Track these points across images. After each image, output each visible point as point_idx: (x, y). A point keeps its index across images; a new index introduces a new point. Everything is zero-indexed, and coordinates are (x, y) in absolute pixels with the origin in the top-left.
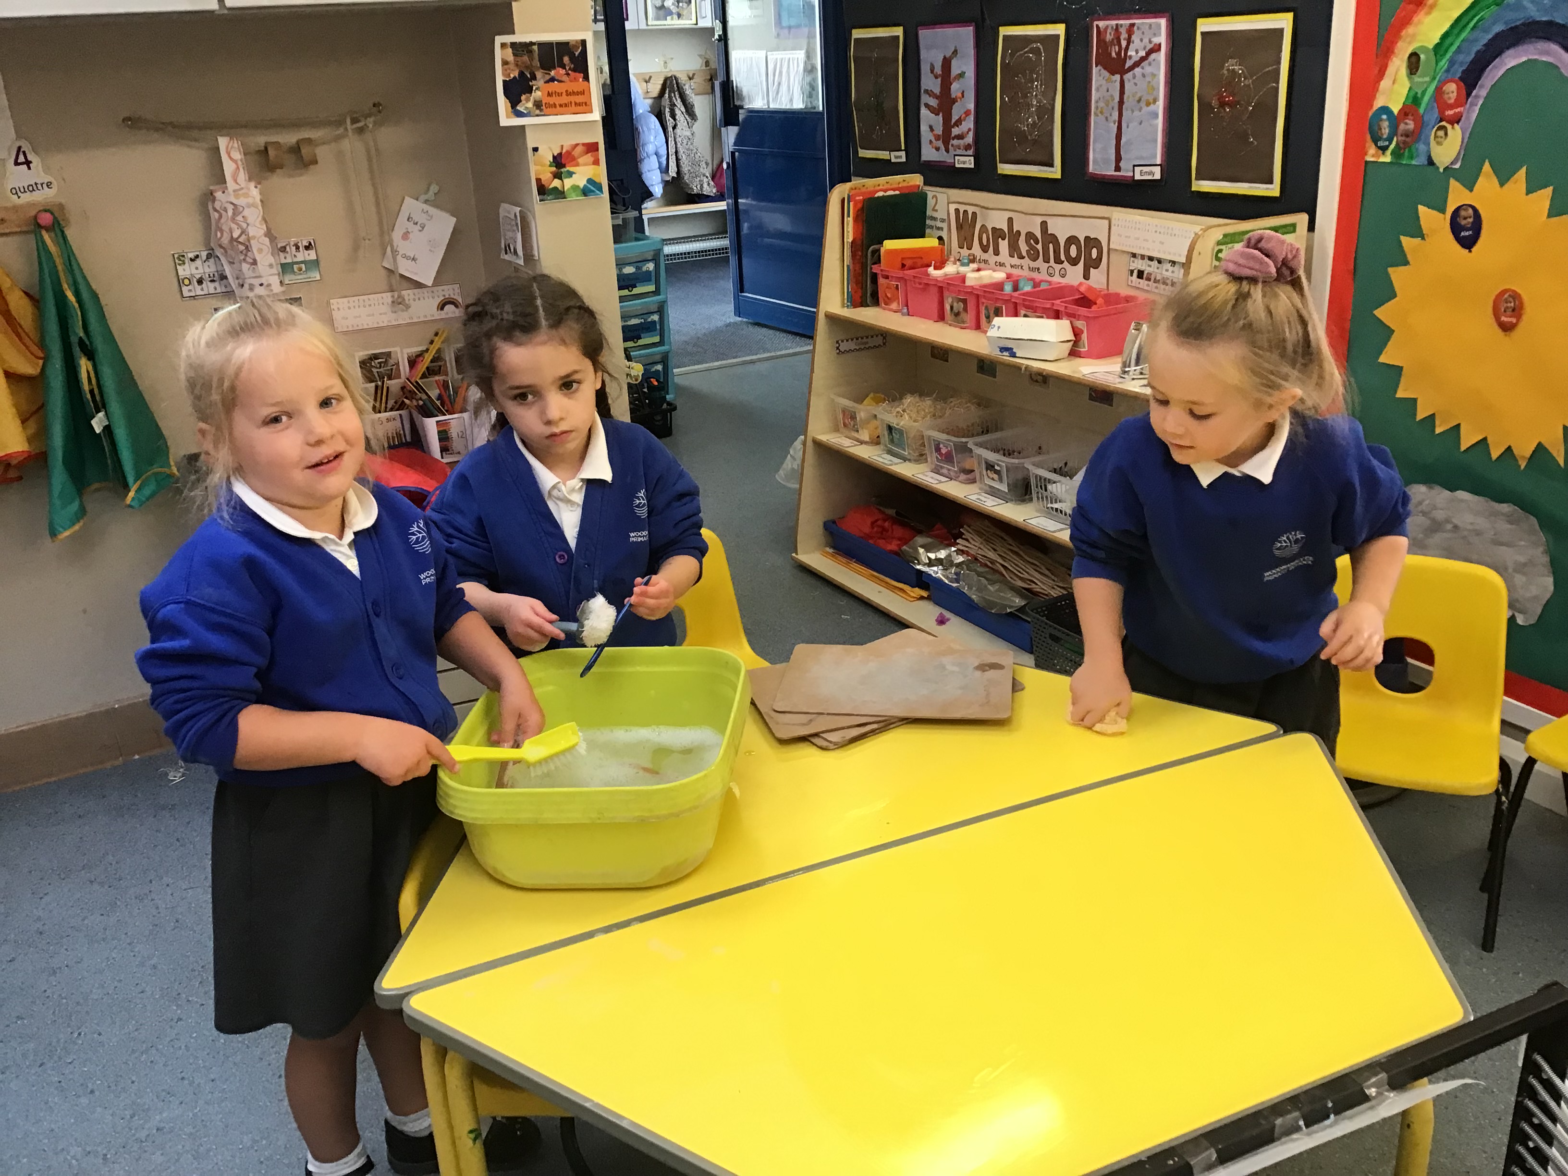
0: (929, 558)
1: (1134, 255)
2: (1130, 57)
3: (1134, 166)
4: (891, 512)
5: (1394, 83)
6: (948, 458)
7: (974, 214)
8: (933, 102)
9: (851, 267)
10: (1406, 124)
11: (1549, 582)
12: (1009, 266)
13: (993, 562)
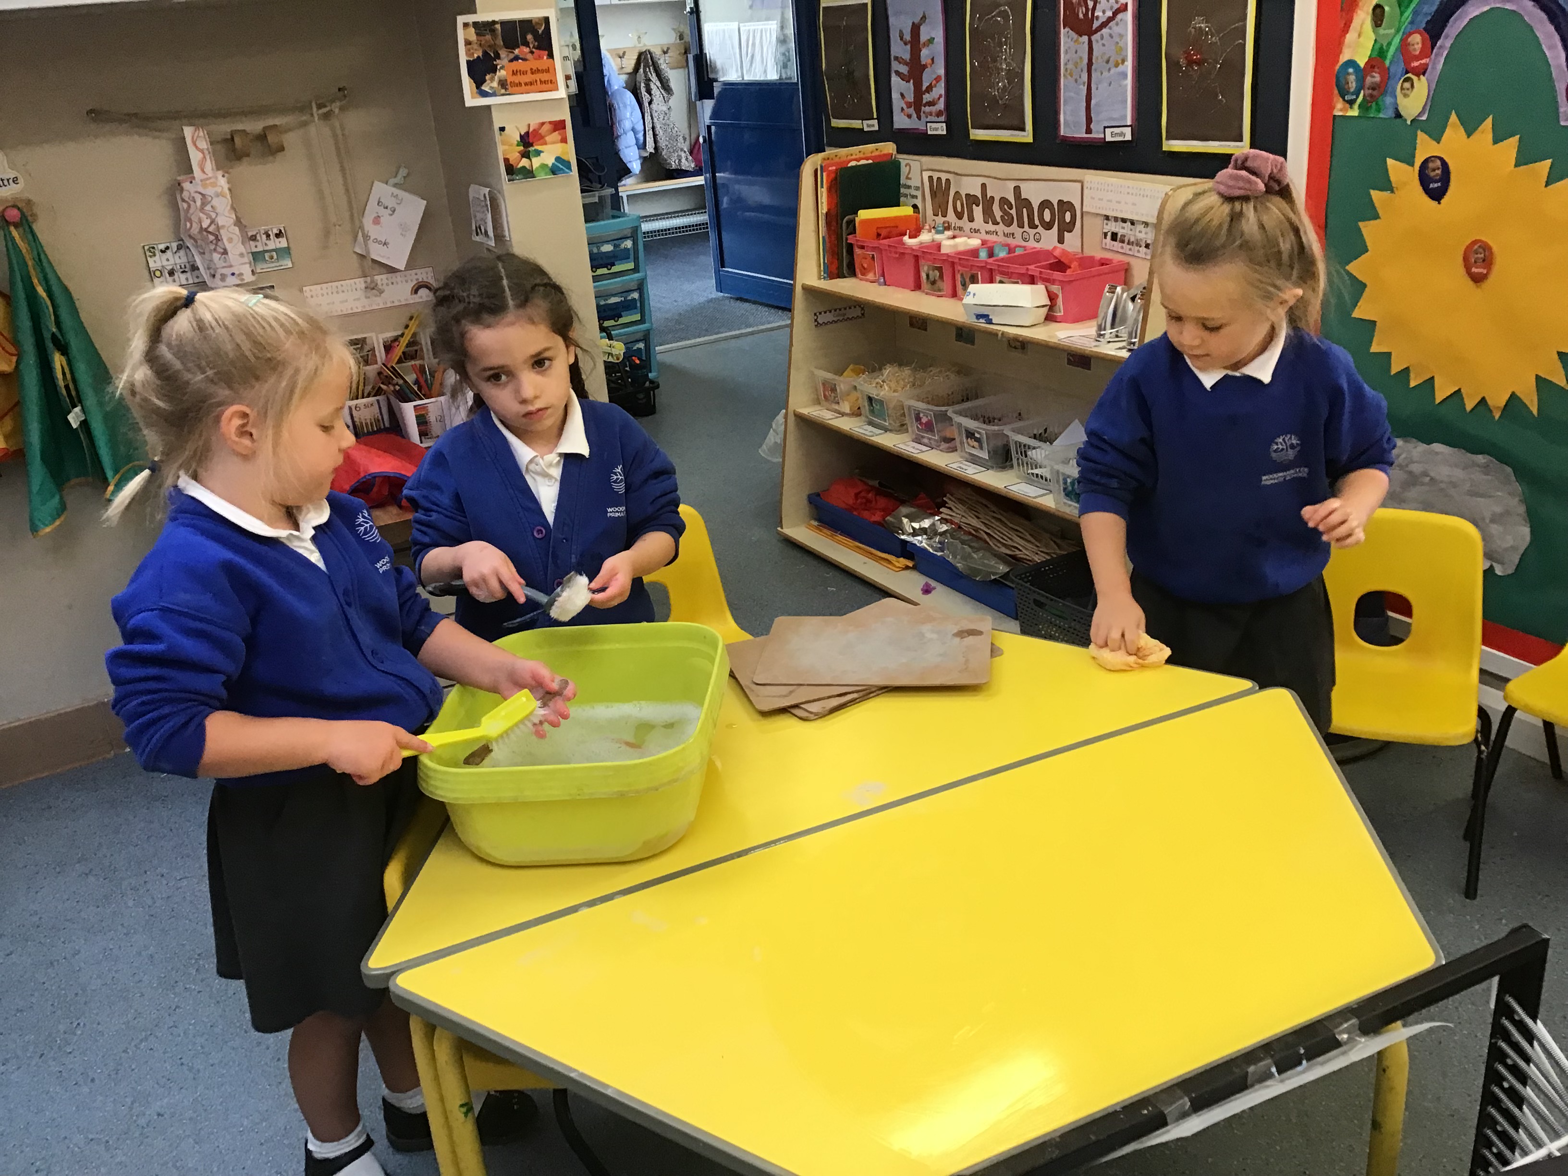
0: (914, 528)
1: (1107, 218)
2: (1097, 18)
3: (1105, 127)
4: (875, 483)
5: (1359, 36)
6: (929, 427)
7: (948, 180)
8: (904, 69)
9: (827, 239)
10: (1374, 77)
11: (1525, 531)
12: (983, 232)
13: (977, 530)
